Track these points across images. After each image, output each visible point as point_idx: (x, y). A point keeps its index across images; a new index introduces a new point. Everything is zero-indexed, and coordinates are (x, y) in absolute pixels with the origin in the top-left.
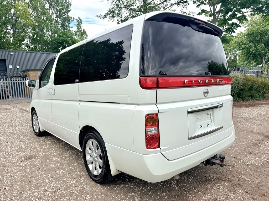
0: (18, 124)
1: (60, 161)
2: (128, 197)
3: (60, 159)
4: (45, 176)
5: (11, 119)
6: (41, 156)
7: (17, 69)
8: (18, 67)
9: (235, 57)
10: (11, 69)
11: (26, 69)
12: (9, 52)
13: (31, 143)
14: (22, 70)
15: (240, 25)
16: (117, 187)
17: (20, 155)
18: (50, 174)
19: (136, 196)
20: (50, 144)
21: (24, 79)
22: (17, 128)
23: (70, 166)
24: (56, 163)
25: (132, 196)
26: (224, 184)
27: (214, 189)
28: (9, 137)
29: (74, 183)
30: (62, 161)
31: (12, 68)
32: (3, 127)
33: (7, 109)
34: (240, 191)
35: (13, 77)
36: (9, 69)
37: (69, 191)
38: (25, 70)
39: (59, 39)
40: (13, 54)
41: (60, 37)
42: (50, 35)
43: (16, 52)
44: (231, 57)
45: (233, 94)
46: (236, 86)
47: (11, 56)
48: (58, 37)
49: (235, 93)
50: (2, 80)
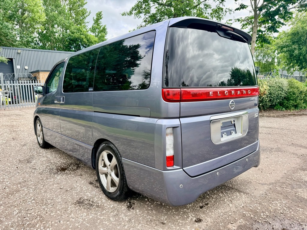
4: (86, 190)
5: (28, 127)
7: (26, 69)
8: (26, 67)
9: (273, 59)
10: (19, 69)
11: (36, 70)
12: (16, 50)
14: (31, 71)
15: (284, 23)
17: (51, 167)
21: (33, 81)
27: (271, 207)
35: (21, 79)
36: (17, 69)
38: (34, 70)
39: (72, 36)
40: (21, 53)
41: (73, 34)
42: (62, 31)
43: (24, 51)
44: (268, 60)
45: (275, 103)
46: (278, 94)
47: (19, 55)
48: (71, 34)
49: (277, 102)
50: (8, 82)
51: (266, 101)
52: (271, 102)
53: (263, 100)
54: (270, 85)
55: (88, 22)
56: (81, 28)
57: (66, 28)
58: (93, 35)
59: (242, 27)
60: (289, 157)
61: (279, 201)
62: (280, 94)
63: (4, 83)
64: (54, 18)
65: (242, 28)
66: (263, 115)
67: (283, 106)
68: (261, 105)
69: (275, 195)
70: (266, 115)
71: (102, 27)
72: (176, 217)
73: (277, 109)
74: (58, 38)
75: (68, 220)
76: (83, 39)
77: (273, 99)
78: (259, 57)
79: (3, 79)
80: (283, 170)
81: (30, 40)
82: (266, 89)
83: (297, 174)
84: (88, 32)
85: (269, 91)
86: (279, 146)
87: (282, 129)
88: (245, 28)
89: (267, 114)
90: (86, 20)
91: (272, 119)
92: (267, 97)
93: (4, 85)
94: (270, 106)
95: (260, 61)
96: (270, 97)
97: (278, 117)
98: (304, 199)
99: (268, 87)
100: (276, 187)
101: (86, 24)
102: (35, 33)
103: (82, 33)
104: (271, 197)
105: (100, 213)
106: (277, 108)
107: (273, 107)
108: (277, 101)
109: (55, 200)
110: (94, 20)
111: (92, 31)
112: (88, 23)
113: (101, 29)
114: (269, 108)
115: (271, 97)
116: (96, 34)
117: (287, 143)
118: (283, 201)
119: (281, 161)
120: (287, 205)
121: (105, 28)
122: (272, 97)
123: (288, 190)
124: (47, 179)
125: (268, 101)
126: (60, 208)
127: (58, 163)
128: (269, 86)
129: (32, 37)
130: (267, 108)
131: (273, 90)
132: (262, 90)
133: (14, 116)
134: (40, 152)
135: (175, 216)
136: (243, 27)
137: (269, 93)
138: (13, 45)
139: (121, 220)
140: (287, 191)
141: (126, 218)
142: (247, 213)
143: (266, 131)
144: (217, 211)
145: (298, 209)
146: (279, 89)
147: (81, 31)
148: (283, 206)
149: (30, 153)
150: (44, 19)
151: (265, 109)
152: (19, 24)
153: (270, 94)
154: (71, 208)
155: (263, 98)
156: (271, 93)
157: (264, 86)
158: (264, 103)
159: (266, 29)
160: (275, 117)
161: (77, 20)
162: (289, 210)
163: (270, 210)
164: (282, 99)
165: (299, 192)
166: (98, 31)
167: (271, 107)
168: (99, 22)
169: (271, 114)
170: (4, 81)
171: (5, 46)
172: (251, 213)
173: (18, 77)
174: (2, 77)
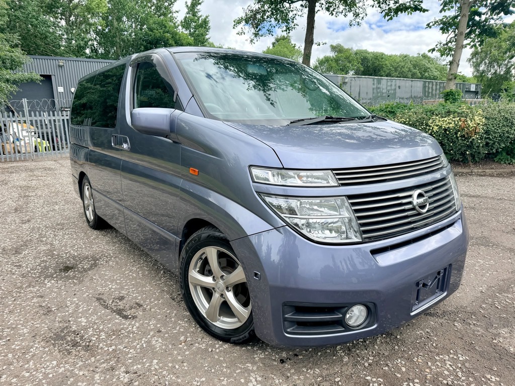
0: (60, 200)
1: (118, 280)
2: (236, 373)
3: (119, 277)
4: (83, 312)
6: (85, 267)
7: (72, 93)
8: (73, 90)
10: (61, 94)
13: (75, 239)
16: (217, 346)
17: (48, 263)
18: (92, 308)
19: (254, 371)
20: (108, 243)
22: (57, 207)
23: (134, 291)
24: (110, 283)
25: (247, 370)
26: (455, 357)
27: (430, 368)
28: (38, 224)
29: (134, 329)
30: (122, 280)
31: (63, 91)
32: (33, 204)
33: (50, 169)
34: (493, 377)
35: (66, 109)
37: (119, 347)
39: (151, 36)
40: (63, 65)
41: (152, 31)
42: (134, 27)
43: (69, 61)
44: (498, 70)
45: (496, 150)
46: (504, 133)
47: (60, 68)
48: (148, 32)
49: (501, 148)
50: (46, 114)
51: (478, 147)
52: (489, 147)
53: (472, 144)
54: (488, 116)
55: (177, 10)
56: (166, 21)
57: (140, 22)
58: (186, 32)
59: (442, 6)
60: (500, 257)
61: (451, 356)
62: (508, 132)
63: (30, 116)
64: (121, 5)
65: (443, 9)
66: (472, 172)
67: (512, 155)
68: (468, 153)
69: (447, 341)
70: (478, 172)
71: (200, 19)
72: (223, 380)
73: (499, 162)
74: (128, 39)
75: (17, 374)
76: (168, 40)
77: (493, 142)
78: (481, 65)
79: (27, 109)
80: (480, 285)
81: (82, 45)
82: (479, 124)
83: (506, 295)
84: (177, 27)
85: (485, 128)
86: (486, 234)
87: (501, 199)
88: (449, 9)
89: (480, 170)
90: (174, 8)
91: (486, 181)
92: (481, 139)
93: (30, 118)
94: (487, 156)
95: (482, 73)
96: (486, 138)
97: (500, 175)
98: (507, 352)
99: (484, 120)
100: (454, 321)
101: (175, 15)
102: (92, 33)
103: (167, 30)
104: (437, 345)
105: (82, 363)
106: (499, 159)
107: (493, 158)
108: (499, 145)
109: (19, 329)
110: (187, 6)
111: (183, 27)
112: (177, 12)
113: (200, 22)
114: (484, 160)
115: (488, 138)
116: (190, 31)
117: (504, 228)
118: (459, 356)
119: (480, 266)
120: (467, 365)
121: (207, 20)
122: (491, 137)
123: (479, 329)
124: (29, 286)
125: (482, 147)
126: (17, 348)
127: (65, 255)
128: (486, 118)
129: (86, 40)
130: (482, 159)
131: (492, 124)
132: (471, 126)
133: (41, 170)
134: (45, 235)
135: (223, 378)
136: (444, 6)
137: (484, 131)
138: (56, 54)
139: (114, 380)
140: (476, 333)
141: (126, 376)
142: (374, 380)
143: (469, 203)
144: (312, 372)
145: (489, 376)
146: (505, 123)
147: (165, 27)
148: (457, 367)
149: (28, 237)
150: (104, 9)
151: (476, 162)
152: (64, 17)
153: (486, 132)
154: (37, 347)
155: (473, 139)
156: (488, 130)
157: (476, 118)
158: (474, 150)
159: (489, 10)
160: (493, 176)
161: (160, 7)
162: (468, 377)
163: (426, 376)
164: (511, 143)
165: (502, 335)
166: (195, 26)
167: (489, 157)
168: (196, 10)
169: (487, 171)
170: (30, 112)
171: (43, 55)
172: (382, 380)
173: (60, 106)
174: (27, 106)
